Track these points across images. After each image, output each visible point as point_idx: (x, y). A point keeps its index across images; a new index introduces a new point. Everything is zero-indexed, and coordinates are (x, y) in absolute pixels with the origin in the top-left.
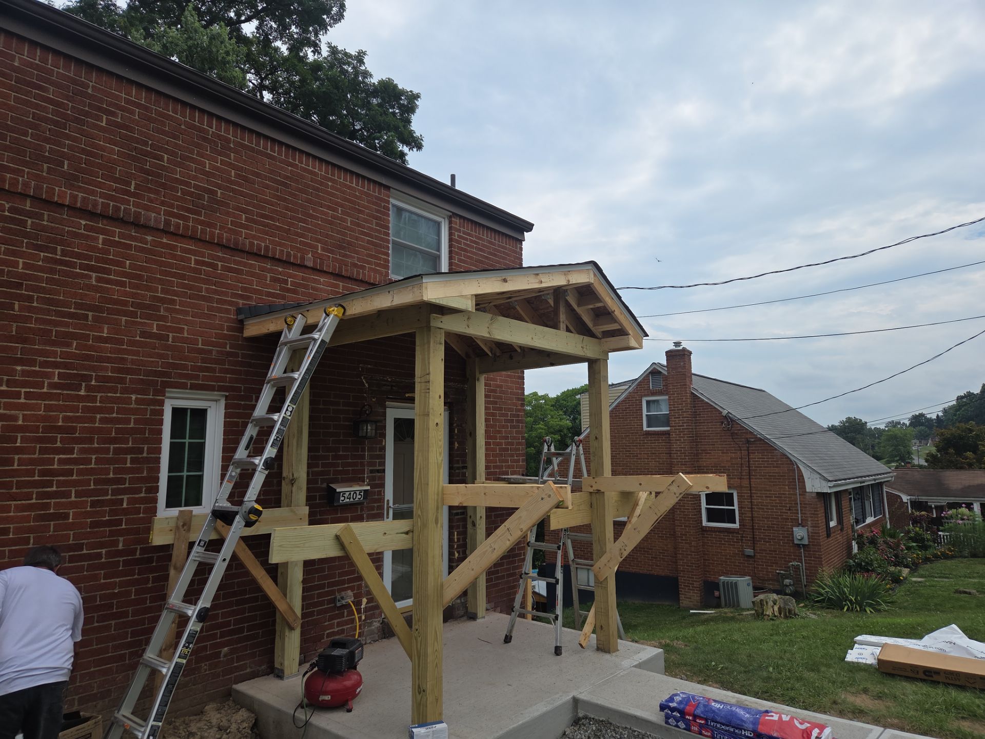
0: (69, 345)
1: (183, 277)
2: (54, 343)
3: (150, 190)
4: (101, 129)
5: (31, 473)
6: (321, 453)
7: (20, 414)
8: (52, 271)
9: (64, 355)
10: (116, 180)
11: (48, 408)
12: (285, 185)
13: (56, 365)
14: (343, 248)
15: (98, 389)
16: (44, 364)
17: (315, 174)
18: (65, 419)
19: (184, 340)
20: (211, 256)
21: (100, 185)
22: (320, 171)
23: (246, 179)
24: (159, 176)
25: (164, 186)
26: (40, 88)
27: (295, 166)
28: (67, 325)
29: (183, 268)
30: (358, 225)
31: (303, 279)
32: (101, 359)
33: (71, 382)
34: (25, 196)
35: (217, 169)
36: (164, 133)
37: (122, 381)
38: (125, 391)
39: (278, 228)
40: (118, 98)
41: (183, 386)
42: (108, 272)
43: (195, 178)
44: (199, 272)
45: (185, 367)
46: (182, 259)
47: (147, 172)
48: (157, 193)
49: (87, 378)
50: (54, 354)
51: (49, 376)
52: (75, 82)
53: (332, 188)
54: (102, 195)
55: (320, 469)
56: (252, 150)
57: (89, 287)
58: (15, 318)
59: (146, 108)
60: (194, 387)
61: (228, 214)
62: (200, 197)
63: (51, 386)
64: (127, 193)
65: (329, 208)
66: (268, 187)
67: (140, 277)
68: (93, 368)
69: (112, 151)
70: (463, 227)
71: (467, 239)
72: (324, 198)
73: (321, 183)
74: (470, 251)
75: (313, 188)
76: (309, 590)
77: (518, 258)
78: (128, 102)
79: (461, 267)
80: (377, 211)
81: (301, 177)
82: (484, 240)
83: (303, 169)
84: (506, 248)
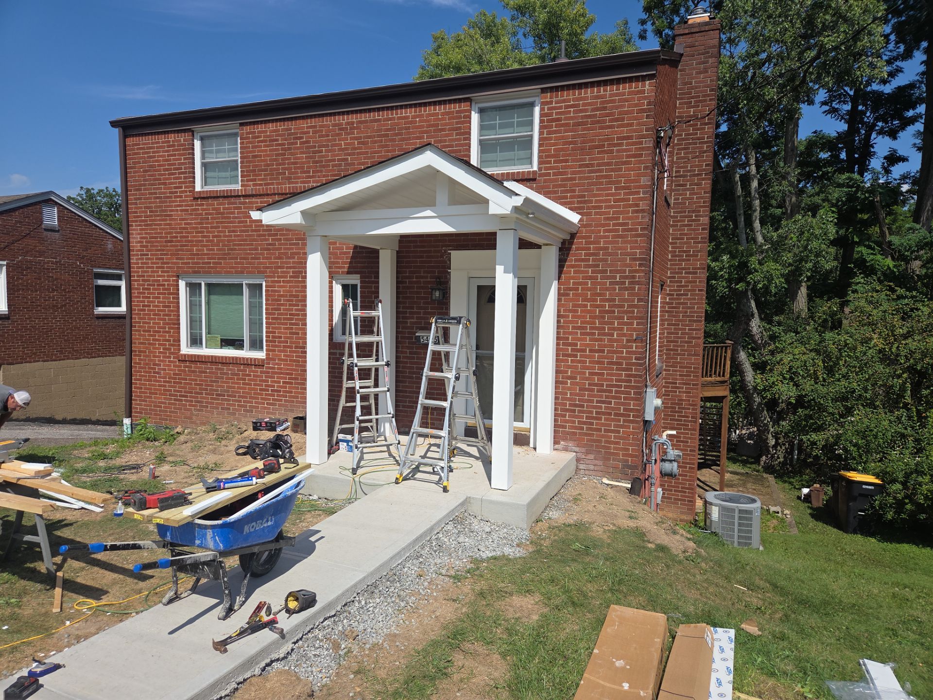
0: (294, 258)
2: (290, 258)
3: (318, 171)
4: (298, 148)
5: (286, 314)
6: (415, 310)
7: (282, 289)
9: (294, 263)
10: (305, 172)
12: (387, 135)
13: (290, 268)
16: (287, 268)
17: (407, 117)
18: (296, 291)
19: (337, 248)
21: (299, 178)
22: (410, 113)
23: (363, 143)
24: (322, 161)
25: (324, 166)
26: (277, 140)
27: (394, 119)
28: (292, 249)
34: (275, 194)
35: (348, 144)
36: (323, 136)
40: (304, 128)
43: (338, 155)
45: (338, 263)
47: (317, 162)
48: (321, 171)
50: (289, 263)
51: (289, 272)
52: (287, 130)
53: (420, 121)
54: (302, 182)
55: (415, 320)
56: (367, 122)
59: (315, 127)
62: (340, 165)
63: (291, 277)
64: (310, 177)
65: (418, 138)
66: (376, 142)
69: (303, 158)
70: (557, 96)
71: (560, 108)
72: (413, 133)
73: (411, 123)
74: (566, 119)
75: (406, 128)
76: (410, 392)
77: (645, 98)
78: (308, 127)
79: (551, 139)
80: (457, 123)
81: (398, 124)
82: (586, 98)
83: (399, 118)
84: (624, 94)
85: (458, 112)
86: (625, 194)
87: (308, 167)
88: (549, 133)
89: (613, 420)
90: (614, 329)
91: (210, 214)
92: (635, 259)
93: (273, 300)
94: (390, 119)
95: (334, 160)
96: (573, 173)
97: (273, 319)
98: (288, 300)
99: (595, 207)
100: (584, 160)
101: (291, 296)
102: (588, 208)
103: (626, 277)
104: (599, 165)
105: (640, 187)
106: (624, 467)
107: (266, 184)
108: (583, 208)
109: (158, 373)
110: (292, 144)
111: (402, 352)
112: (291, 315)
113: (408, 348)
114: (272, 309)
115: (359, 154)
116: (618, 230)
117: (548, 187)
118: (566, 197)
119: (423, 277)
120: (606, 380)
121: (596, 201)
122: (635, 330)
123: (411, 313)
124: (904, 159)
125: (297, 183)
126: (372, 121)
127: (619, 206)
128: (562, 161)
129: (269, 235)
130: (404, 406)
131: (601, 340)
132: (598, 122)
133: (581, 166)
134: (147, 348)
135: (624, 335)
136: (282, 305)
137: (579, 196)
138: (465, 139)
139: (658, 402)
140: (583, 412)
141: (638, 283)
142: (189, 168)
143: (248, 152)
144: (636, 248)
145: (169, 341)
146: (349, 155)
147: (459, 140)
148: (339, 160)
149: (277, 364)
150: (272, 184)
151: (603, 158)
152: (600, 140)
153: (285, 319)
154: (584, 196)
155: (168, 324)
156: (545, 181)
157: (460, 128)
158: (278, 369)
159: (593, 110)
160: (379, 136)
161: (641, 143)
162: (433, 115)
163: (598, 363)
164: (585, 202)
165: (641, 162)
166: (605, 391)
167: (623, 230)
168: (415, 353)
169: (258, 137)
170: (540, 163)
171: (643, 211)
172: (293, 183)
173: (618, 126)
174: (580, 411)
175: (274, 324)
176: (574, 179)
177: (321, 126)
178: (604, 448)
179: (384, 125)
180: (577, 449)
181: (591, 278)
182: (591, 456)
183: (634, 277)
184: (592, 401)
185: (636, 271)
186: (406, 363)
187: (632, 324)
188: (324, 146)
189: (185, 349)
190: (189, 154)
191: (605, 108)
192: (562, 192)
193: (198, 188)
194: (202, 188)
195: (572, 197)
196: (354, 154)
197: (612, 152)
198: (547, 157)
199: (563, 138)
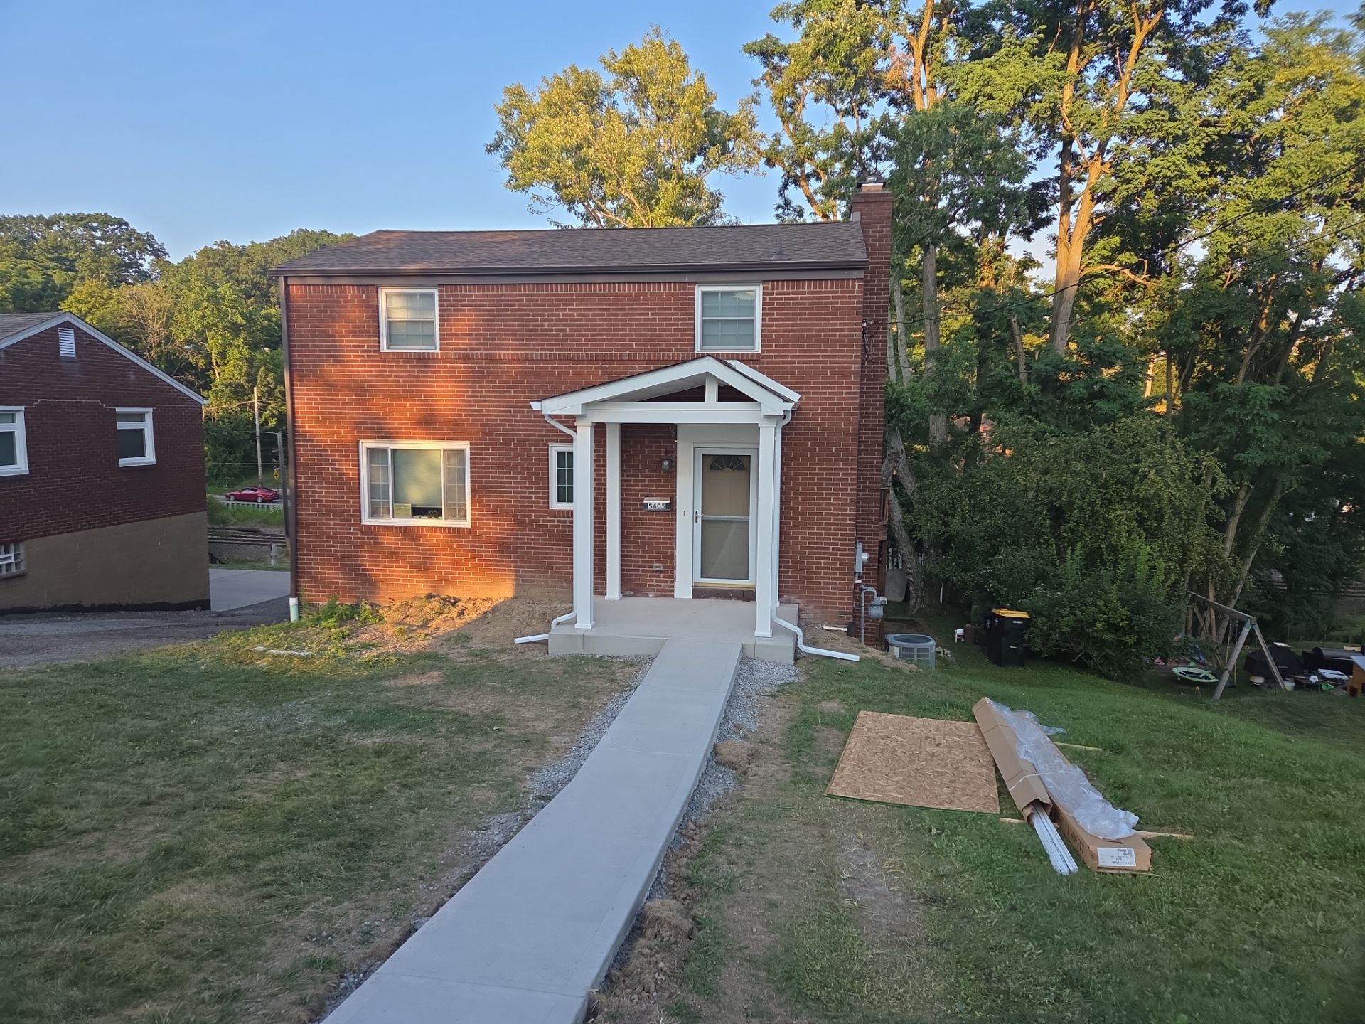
1: (552, 383)
2: (499, 425)
3: (533, 340)
4: (509, 315)
6: (640, 478)
8: (496, 392)
9: (504, 430)
10: (517, 340)
11: (500, 454)
12: (609, 310)
13: (501, 435)
14: (654, 340)
15: (518, 444)
16: (497, 435)
17: (630, 294)
20: (566, 368)
23: (583, 315)
24: (537, 330)
25: (539, 335)
26: (485, 306)
27: (617, 295)
29: (551, 378)
30: (665, 320)
31: (624, 368)
32: (518, 431)
33: (507, 442)
35: (567, 315)
36: (538, 305)
37: (528, 440)
38: (529, 445)
39: (604, 340)
40: (516, 295)
41: (556, 441)
42: (518, 387)
44: (560, 378)
46: (551, 373)
47: (531, 330)
49: (514, 440)
50: (499, 430)
51: (499, 440)
52: (496, 296)
53: (644, 299)
54: (513, 350)
55: (641, 488)
56: (587, 295)
57: (510, 397)
58: (485, 416)
59: (530, 295)
60: (561, 441)
61: (574, 340)
63: (500, 444)
64: (524, 345)
65: (641, 315)
66: (597, 315)
67: (531, 387)
68: (515, 435)
69: (515, 325)
70: (777, 289)
71: (781, 299)
72: (636, 309)
73: (635, 299)
74: (785, 309)
75: (629, 305)
76: (635, 557)
77: (855, 297)
78: (520, 295)
79: (773, 325)
80: (682, 304)
81: (621, 300)
82: (805, 293)
83: (621, 295)
84: (837, 292)
85: (682, 294)
86: (839, 378)
87: (523, 335)
88: (770, 320)
89: (830, 574)
90: (831, 494)
91: (401, 377)
92: (848, 434)
93: (479, 468)
94: (613, 295)
95: (551, 330)
96: (793, 357)
97: (479, 487)
98: (498, 468)
99: (813, 388)
100: (803, 346)
101: (500, 464)
102: (807, 388)
103: (841, 450)
104: (816, 352)
105: (851, 373)
106: (840, 613)
107: (470, 350)
108: (802, 388)
109: (333, 547)
110: (503, 310)
111: (626, 519)
112: (501, 482)
113: (633, 514)
114: (479, 477)
115: (577, 325)
116: (833, 409)
117: (770, 368)
118: (787, 378)
119: (647, 447)
120: (824, 539)
121: (814, 383)
122: (849, 495)
123: (634, 481)
124: (1038, 265)
125: (508, 350)
126: (592, 295)
127: (834, 388)
128: (782, 346)
129: (474, 401)
130: (628, 570)
131: (819, 504)
132: (815, 314)
133: (799, 351)
134: (317, 520)
135: (840, 500)
136: (491, 473)
137: (798, 378)
138: (690, 319)
139: (865, 556)
140: (804, 568)
141: (851, 455)
142: (374, 326)
143: (448, 315)
144: (850, 425)
145: (349, 511)
146: (568, 325)
147: (685, 320)
148: (556, 330)
149: (485, 533)
150: (479, 349)
151: (820, 346)
152: (816, 330)
153: (493, 487)
154: (803, 378)
155: (346, 493)
156: (767, 362)
157: (685, 309)
158: (487, 538)
159: (810, 304)
160: (600, 310)
161: (852, 335)
162: (657, 294)
163: (817, 524)
164: (804, 383)
165: (852, 352)
166: (823, 549)
167: (838, 409)
168: (640, 519)
169: (461, 300)
170: (762, 346)
171: (854, 393)
172: (503, 349)
173: (833, 319)
174: (801, 568)
175: (482, 492)
176: (795, 362)
177: (535, 295)
178: (823, 598)
179: (606, 300)
180: (799, 601)
181: (809, 450)
182: (812, 607)
183: (848, 450)
184: (812, 558)
185: (850, 445)
186: (631, 528)
187: (847, 490)
188: (539, 315)
189: (367, 521)
190: (373, 311)
191: (821, 303)
192: (784, 373)
193: (384, 347)
194: (388, 348)
195: (791, 378)
196: (573, 325)
197: (827, 341)
198: (769, 341)
199: (783, 325)
